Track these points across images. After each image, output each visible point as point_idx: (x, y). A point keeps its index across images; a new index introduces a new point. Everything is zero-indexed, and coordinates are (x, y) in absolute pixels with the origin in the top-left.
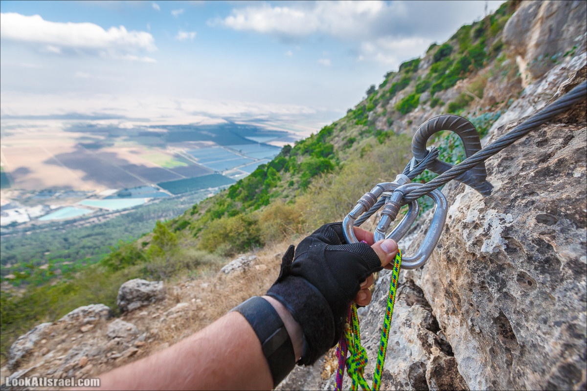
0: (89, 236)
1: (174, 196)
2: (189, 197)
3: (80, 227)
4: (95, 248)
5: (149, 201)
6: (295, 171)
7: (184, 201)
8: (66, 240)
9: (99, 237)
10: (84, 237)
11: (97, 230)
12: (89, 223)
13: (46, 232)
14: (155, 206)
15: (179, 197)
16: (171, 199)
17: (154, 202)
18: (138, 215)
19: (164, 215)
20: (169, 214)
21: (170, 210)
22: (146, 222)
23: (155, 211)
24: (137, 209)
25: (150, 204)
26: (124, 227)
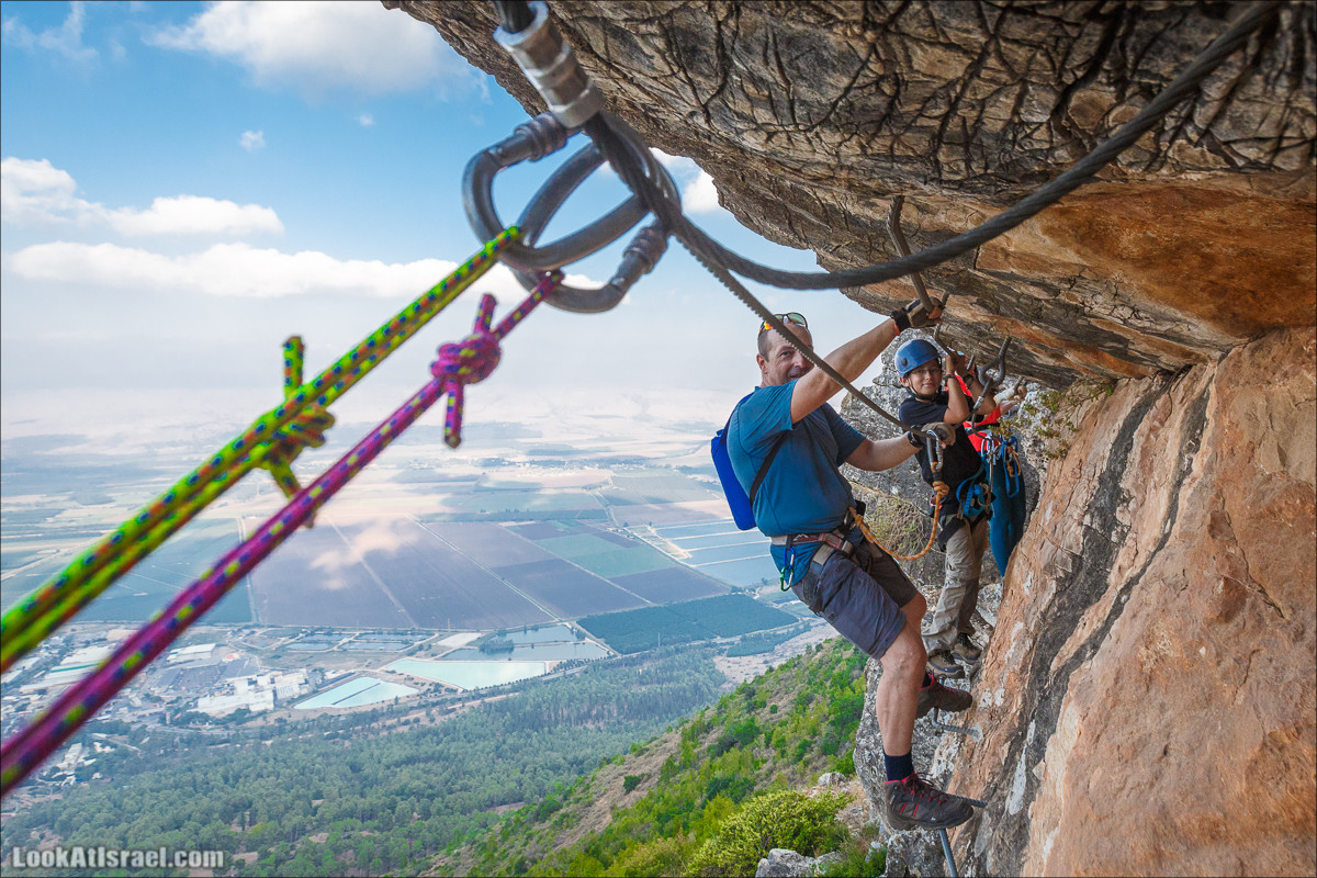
0: (410, 761)
1: (619, 657)
2: (660, 662)
3: (385, 733)
4: (431, 797)
5: (555, 670)
7: (648, 673)
8: (355, 768)
9: (437, 767)
10: (397, 765)
11: (427, 747)
12: (407, 723)
13: (308, 742)
14: (572, 684)
15: (633, 660)
16: (612, 665)
17: (568, 672)
18: (528, 708)
19: (594, 712)
20: (609, 711)
21: (610, 699)
22: (550, 732)
23: (571, 699)
24: (525, 690)
25: (558, 678)
26: (493, 743)
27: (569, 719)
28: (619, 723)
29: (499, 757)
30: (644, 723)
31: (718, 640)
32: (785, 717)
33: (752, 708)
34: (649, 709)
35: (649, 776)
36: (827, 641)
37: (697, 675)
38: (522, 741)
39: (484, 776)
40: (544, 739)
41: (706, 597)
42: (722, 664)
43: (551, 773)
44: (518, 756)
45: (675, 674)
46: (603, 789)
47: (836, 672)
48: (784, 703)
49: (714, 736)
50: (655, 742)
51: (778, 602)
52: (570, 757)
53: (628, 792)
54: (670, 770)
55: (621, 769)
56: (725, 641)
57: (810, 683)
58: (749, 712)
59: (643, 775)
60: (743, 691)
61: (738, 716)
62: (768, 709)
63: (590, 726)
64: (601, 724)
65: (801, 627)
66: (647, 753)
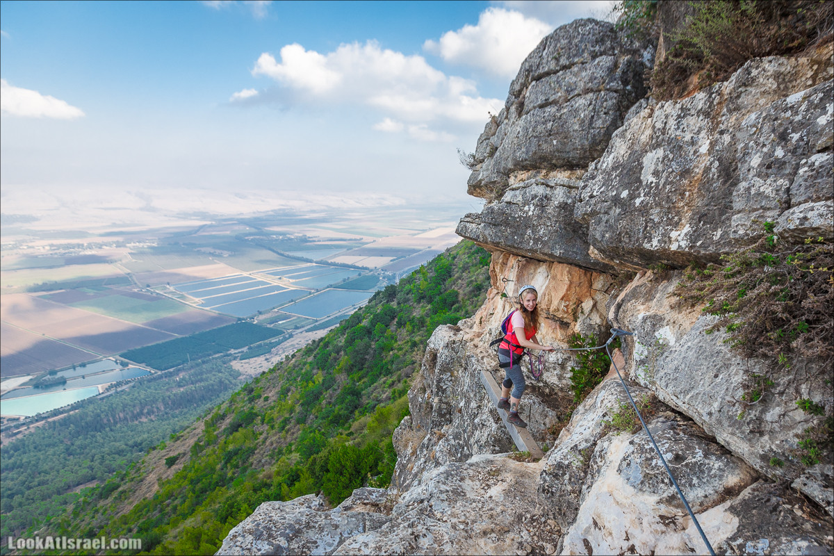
1: (160, 373)
2: (192, 371)
6: (414, 326)
7: (184, 379)
14: (124, 397)
15: (170, 373)
16: (155, 379)
17: (119, 389)
18: (89, 419)
19: (145, 411)
20: (157, 408)
21: (157, 400)
22: (111, 430)
23: (125, 406)
24: (84, 407)
25: (111, 395)
26: (62, 447)
27: (125, 419)
28: (166, 413)
29: (69, 455)
30: (185, 410)
31: (232, 351)
32: (273, 403)
33: (251, 400)
34: (188, 401)
35: (184, 454)
36: (299, 351)
37: (220, 374)
38: (88, 441)
39: (58, 471)
40: (107, 436)
41: (219, 327)
42: (236, 365)
43: (117, 456)
44: (87, 451)
45: (204, 376)
46: (151, 468)
47: (303, 371)
48: (272, 394)
49: (228, 421)
50: (188, 430)
51: (270, 324)
52: (130, 443)
53: (170, 467)
54: (197, 449)
55: (163, 452)
56: (236, 351)
57: (288, 380)
58: (250, 403)
59: (179, 454)
60: (245, 390)
61: (243, 406)
62: (262, 399)
63: (144, 420)
64: (152, 417)
65: (287, 336)
66: (182, 439)
